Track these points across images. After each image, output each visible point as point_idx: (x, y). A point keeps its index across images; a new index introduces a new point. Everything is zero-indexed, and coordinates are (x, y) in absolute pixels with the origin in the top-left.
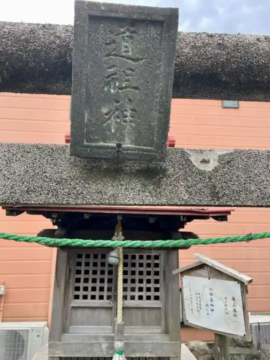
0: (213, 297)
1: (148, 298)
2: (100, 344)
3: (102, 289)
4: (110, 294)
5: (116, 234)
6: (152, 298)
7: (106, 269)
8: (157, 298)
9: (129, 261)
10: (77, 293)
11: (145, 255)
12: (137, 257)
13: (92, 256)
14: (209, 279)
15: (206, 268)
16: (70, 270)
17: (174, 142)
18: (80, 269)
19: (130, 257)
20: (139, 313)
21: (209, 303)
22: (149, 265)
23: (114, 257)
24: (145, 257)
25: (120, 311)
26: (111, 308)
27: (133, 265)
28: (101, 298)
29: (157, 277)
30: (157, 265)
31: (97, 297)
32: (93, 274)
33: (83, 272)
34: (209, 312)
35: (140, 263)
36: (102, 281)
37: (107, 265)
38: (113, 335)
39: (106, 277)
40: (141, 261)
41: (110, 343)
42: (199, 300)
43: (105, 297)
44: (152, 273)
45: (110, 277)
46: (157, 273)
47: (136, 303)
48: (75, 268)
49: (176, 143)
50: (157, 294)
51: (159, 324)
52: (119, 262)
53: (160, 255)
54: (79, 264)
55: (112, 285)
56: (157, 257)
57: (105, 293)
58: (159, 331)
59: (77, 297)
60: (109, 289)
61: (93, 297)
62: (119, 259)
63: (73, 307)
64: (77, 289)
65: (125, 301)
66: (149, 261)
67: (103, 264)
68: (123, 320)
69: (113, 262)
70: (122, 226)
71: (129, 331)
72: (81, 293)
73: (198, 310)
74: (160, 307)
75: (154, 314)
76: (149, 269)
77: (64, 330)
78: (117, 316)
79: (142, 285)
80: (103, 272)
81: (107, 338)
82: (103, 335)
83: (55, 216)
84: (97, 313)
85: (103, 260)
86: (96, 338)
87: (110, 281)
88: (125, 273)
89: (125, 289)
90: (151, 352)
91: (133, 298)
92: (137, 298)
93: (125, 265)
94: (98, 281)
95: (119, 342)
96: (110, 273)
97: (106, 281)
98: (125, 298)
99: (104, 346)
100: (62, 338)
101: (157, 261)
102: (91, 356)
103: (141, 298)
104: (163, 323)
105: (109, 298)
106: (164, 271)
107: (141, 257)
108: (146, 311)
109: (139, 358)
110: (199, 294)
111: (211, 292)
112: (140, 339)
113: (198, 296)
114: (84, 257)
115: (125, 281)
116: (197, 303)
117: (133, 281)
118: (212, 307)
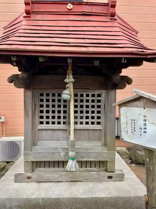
0: (146, 122)
1: (93, 123)
2: (59, 153)
3: (59, 117)
4: (65, 120)
5: (67, 77)
6: (96, 123)
7: (62, 104)
8: (99, 123)
9: (79, 98)
10: (41, 120)
11: (90, 94)
12: (85, 95)
13: (51, 95)
14: (144, 109)
15: (141, 100)
16: (35, 105)
17: (116, 2)
18: (43, 104)
19: (79, 95)
20: (86, 133)
21: (143, 127)
22: (93, 101)
23: (67, 94)
24: (90, 95)
25: (72, 132)
26: (66, 130)
27: (82, 101)
28: (59, 123)
29: (99, 109)
30: (99, 101)
31: (56, 123)
32: (52, 107)
33: (45, 106)
34: (142, 133)
35: (86, 100)
36: (59, 112)
37: (62, 101)
38: (68, 147)
39: (62, 109)
40: (87, 98)
41: (66, 152)
42: (133, 124)
43: (62, 123)
44: (96, 107)
45: (65, 109)
46: (99, 107)
47: (84, 126)
48: (39, 103)
49: (117, 4)
50: (99, 120)
51: (100, 140)
52: (71, 98)
53: (102, 93)
54: (42, 100)
55: (67, 115)
56: (99, 95)
57: (62, 120)
58: (100, 144)
59: (42, 123)
60: (64, 118)
61: (53, 123)
62: (70, 95)
63: (39, 129)
64: (42, 117)
65: (76, 125)
66: (93, 98)
67: (59, 101)
68: (74, 137)
69: (66, 98)
70: (72, 71)
71: (79, 145)
72: (45, 120)
73: (132, 132)
74: (101, 129)
75: (97, 133)
76: (93, 104)
77: (34, 144)
78: (70, 135)
79: (88, 115)
80: (59, 106)
81: (64, 149)
82: (61, 147)
83: (14, 59)
84: (56, 133)
85: (59, 98)
86: (56, 149)
87: (65, 112)
88: (76, 106)
89: (76, 118)
90: (94, 158)
91: (81, 123)
92: (84, 123)
93: (76, 101)
94: (56, 112)
95: (72, 152)
96: (65, 106)
97: (62, 112)
98: (76, 123)
99: (62, 154)
100: (33, 149)
101: (99, 98)
102: (53, 160)
103: (87, 123)
104: (103, 139)
105: (64, 123)
106: (105, 105)
107: (87, 95)
108: (91, 131)
109: (86, 161)
110: (134, 120)
111: (145, 118)
112: (87, 149)
113: (133, 121)
114: (45, 95)
115: (76, 112)
116: (132, 127)
117: (82, 112)
118: (145, 130)
